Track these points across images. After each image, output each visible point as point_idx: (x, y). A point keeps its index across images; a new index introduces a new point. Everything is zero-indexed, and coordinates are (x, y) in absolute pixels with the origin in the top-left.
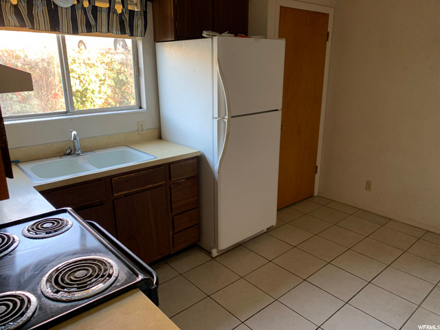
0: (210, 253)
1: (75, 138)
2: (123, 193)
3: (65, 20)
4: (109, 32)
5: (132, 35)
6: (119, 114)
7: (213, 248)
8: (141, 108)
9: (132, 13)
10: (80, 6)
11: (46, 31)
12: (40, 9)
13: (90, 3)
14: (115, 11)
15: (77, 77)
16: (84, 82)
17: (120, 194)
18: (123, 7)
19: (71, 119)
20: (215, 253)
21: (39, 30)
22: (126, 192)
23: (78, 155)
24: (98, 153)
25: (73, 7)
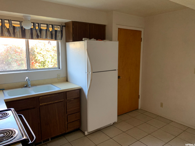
0: (84, 133)
1: (27, 80)
2: (44, 104)
3: (28, 34)
4: (46, 38)
5: (56, 39)
6: (49, 71)
7: (86, 131)
8: (59, 68)
9: (56, 31)
10: (34, 29)
11: (20, 38)
12: (18, 30)
13: (39, 28)
14: (49, 30)
15: (42, 56)
16: (45, 58)
17: (42, 104)
18: (53, 29)
19: (28, 72)
20: (86, 133)
21: (17, 38)
22: (46, 103)
23: (29, 87)
24: (38, 87)
25: (31, 29)
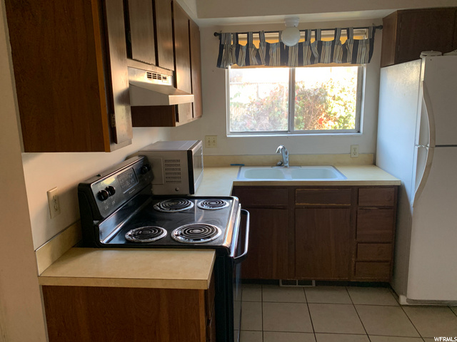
1: (278, 152)
2: (305, 204)
3: (293, 56)
4: (332, 61)
5: (354, 62)
7: (402, 294)
8: (359, 132)
9: (356, 42)
10: (307, 43)
11: (277, 66)
12: (275, 50)
13: (316, 39)
14: (340, 42)
16: (349, 109)
17: (301, 204)
18: (348, 38)
20: (403, 300)
21: (272, 66)
22: (308, 204)
23: (286, 167)
24: (303, 168)
25: (300, 45)
